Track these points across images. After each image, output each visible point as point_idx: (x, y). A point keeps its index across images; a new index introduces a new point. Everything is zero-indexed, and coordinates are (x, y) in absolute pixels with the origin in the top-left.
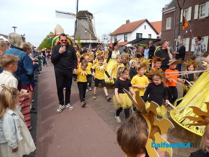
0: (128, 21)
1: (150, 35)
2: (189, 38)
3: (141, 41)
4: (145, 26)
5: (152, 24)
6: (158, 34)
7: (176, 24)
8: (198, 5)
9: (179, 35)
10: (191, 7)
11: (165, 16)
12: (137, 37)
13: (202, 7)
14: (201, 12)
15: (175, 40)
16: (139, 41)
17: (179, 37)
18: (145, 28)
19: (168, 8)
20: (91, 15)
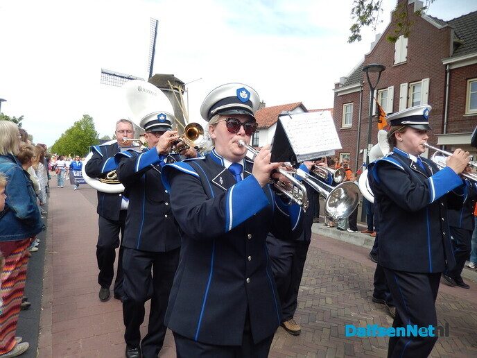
7: (362, 119)
8: (407, 84)
9: (369, 143)
10: (393, 87)
11: (341, 100)
13: (414, 87)
14: (413, 98)
15: (361, 151)
17: (370, 146)
19: (346, 84)
20: (181, 84)
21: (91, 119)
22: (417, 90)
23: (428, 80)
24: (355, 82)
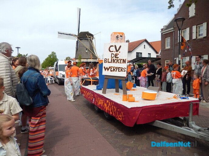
0: (128, 41)
1: (150, 54)
2: (189, 57)
3: (141, 59)
4: (145, 45)
5: (151, 44)
6: (157, 53)
7: (175, 44)
8: (195, 26)
9: (179, 54)
10: (189, 28)
11: (164, 36)
12: (137, 56)
13: (199, 27)
14: (199, 32)
15: (175, 59)
16: (139, 60)
17: (180, 56)
18: (145, 48)
19: (166, 29)
20: (92, 35)
21: (55, 53)
22: (201, 28)
23: (206, 23)
24: (171, 28)
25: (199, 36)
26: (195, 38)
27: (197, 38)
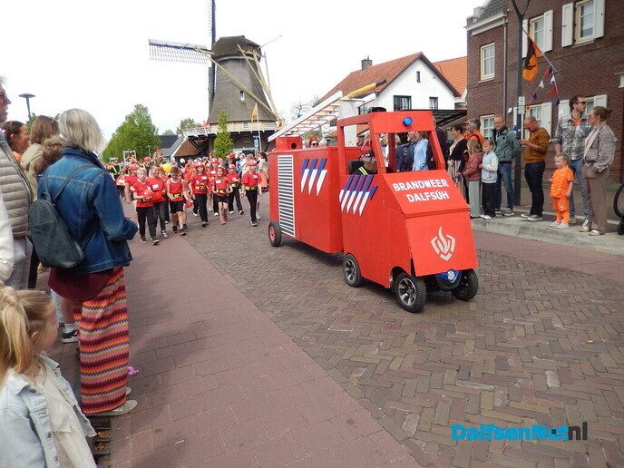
0: (366, 63)
1: (435, 99)
2: (550, 104)
4: (418, 73)
5: (438, 68)
6: (456, 94)
7: (509, 64)
8: (571, 5)
9: (520, 95)
10: (551, 12)
11: (476, 41)
12: (397, 107)
13: (582, 8)
14: (582, 25)
15: (510, 111)
17: (522, 100)
18: (419, 81)
19: (484, 16)
20: (255, 47)
22: (586, 12)
24: (496, 12)
25: (582, 36)
26: (570, 43)
27: (577, 43)
